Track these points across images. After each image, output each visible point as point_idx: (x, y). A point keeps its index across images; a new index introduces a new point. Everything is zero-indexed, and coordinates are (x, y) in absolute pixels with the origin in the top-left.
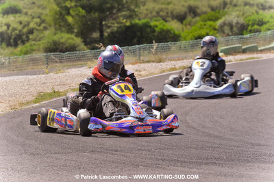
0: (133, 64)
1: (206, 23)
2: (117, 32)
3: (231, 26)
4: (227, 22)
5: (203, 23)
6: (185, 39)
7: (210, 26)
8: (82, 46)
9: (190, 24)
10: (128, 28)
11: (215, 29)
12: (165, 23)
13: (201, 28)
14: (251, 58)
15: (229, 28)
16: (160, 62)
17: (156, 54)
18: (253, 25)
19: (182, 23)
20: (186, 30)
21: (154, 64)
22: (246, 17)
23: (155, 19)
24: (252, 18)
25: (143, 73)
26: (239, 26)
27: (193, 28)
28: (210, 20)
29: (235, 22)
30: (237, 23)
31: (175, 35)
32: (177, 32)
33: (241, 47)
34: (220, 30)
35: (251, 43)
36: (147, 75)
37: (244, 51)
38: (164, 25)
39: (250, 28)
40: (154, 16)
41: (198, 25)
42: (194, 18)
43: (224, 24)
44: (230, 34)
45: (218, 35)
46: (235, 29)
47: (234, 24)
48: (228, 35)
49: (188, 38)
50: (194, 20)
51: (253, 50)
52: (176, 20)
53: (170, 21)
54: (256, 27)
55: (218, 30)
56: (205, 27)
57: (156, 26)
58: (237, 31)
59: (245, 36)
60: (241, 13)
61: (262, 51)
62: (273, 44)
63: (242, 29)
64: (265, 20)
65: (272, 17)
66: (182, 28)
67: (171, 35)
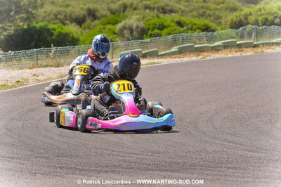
0: (31, 69)
1: (105, 26)
3: (131, 30)
4: (127, 26)
5: (102, 27)
6: (84, 43)
7: (110, 30)
9: (89, 28)
10: (25, 31)
11: (114, 33)
12: (63, 26)
13: (100, 32)
14: (151, 63)
15: (129, 32)
16: (58, 67)
17: (54, 58)
18: (153, 30)
19: (81, 26)
20: (85, 34)
21: (52, 68)
22: (147, 21)
23: (53, 22)
24: (152, 21)
25: (41, 78)
26: (139, 30)
27: (92, 32)
28: (109, 24)
29: (135, 25)
30: (137, 27)
31: (73, 38)
32: (76, 36)
33: (141, 51)
34: (120, 34)
35: (152, 47)
36: (45, 80)
37: (145, 56)
38: (62, 29)
39: (150, 32)
40: (52, 19)
41: (98, 28)
42: (92, 21)
43: (124, 28)
44: (130, 38)
45: (117, 39)
46: (135, 33)
47: (134, 28)
48: (128, 39)
50: (93, 23)
51: (154, 55)
52: (74, 24)
53: (68, 25)
54: (156, 31)
55: (117, 34)
56: (104, 31)
57: (54, 30)
58: (137, 36)
59: (145, 40)
60: (142, 17)
61: (162, 56)
62: (174, 49)
63: (143, 33)
64: (166, 24)
65: (173, 21)
66: (81, 32)
67: (69, 39)
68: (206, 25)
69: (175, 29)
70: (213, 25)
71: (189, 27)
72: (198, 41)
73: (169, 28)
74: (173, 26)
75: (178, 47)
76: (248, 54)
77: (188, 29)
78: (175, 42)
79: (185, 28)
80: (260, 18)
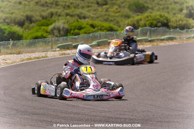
1: (41, 28)
3: (59, 30)
4: (56, 27)
5: (37, 27)
6: (26, 39)
7: (44, 30)
9: (28, 28)
11: (47, 32)
13: (37, 31)
15: (57, 31)
18: (74, 30)
19: (22, 27)
20: (26, 33)
22: (70, 24)
24: (74, 24)
26: (65, 30)
27: (31, 31)
28: (44, 26)
29: (62, 27)
30: (63, 28)
32: (20, 34)
34: (52, 32)
36: (12, 63)
38: (11, 29)
39: (72, 32)
40: (2, 22)
41: (35, 29)
43: (54, 28)
44: (59, 35)
45: (49, 36)
46: (61, 32)
47: (61, 28)
48: (57, 36)
49: (28, 38)
50: (31, 25)
52: (17, 26)
54: (76, 31)
55: (49, 33)
56: (40, 30)
57: (5, 29)
58: (63, 34)
60: (66, 21)
63: (67, 32)
64: (83, 26)
65: (88, 24)
66: (23, 31)
67: (16, 36)
68: (111, 27)
69: (89, 30)
70: (115, 27)
71: (99, 28)
73: (85, 29)
74: (88, 28)
75: (97, 41)
76: (148, 46)
77: (98, 30)
79: (96, 29)
80: (147, 23)
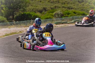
0: (24, 27)
1: (49, 13)
2: (18, 16)
4: (57, 13)
7: (51, 14)
8: (7, 21)
9: (44, 14)
10: (23, 15)
11: (52, 16)
12: (35, 13)
14: (65, 26)
15: (57, 15)
17: (32, 24)
18: (66, 14)
19: (41, 13)
20: (42, 16)
22: (63, 12)
24: (65, 12)
26: (61, 15)
27: (45, 15)
28: (51, 12)
30: (60, 14)
33: (61, 22)
34: (54, 16)
37: (63, 23)
38: (35, 14)
39: (64, 15)
40: (31, 11)
41: (47, 14)
42: (45, 11)
43: (56, 14)
44: (58, 17)
45: (53, 18)
46: (59, 16)
47: (59, 14)
48: (57, 18)
50: (45, 12)
51: (66, 23)
52: (39, 13)
53: (37, 13)
54: (67, 15)
56: (49, 15)
57: (32, 14)
59: (63, 18)
60: (62, 10)
61: (69, 23)
62: (73, 21)
63: (62, 16)
64: (70, 13)
68: (83, 13)
69: (73, 15)
71: (78, 14)
72: (81, 19)
73: (71, 14)
74: (72, 13)
77: (77, 15)
78: (73, 19)
79: (76, 14)
